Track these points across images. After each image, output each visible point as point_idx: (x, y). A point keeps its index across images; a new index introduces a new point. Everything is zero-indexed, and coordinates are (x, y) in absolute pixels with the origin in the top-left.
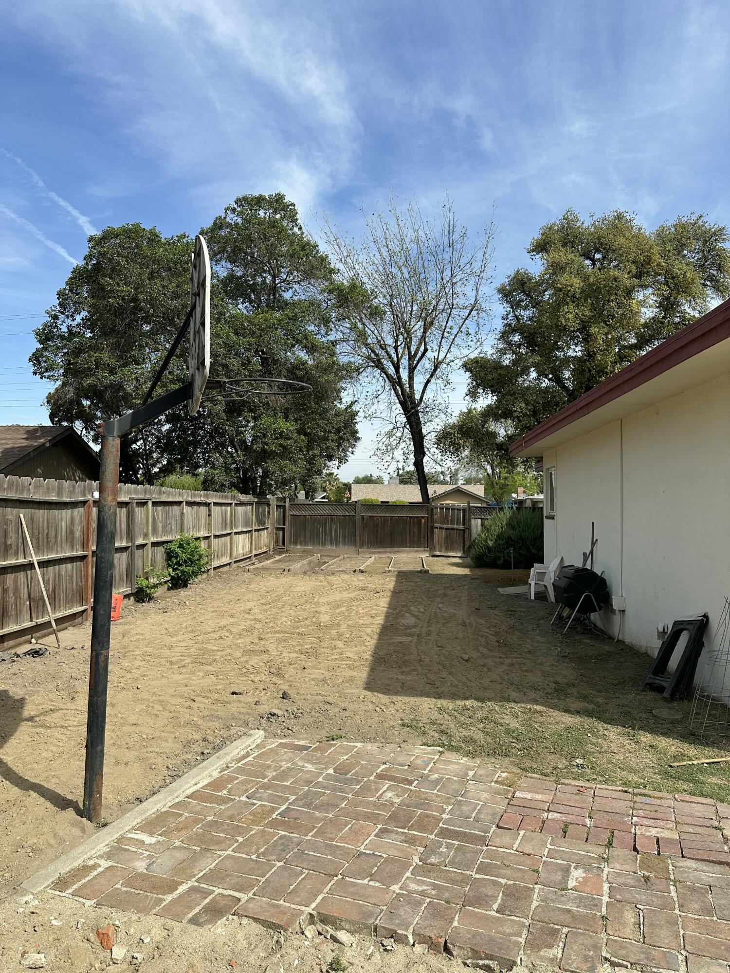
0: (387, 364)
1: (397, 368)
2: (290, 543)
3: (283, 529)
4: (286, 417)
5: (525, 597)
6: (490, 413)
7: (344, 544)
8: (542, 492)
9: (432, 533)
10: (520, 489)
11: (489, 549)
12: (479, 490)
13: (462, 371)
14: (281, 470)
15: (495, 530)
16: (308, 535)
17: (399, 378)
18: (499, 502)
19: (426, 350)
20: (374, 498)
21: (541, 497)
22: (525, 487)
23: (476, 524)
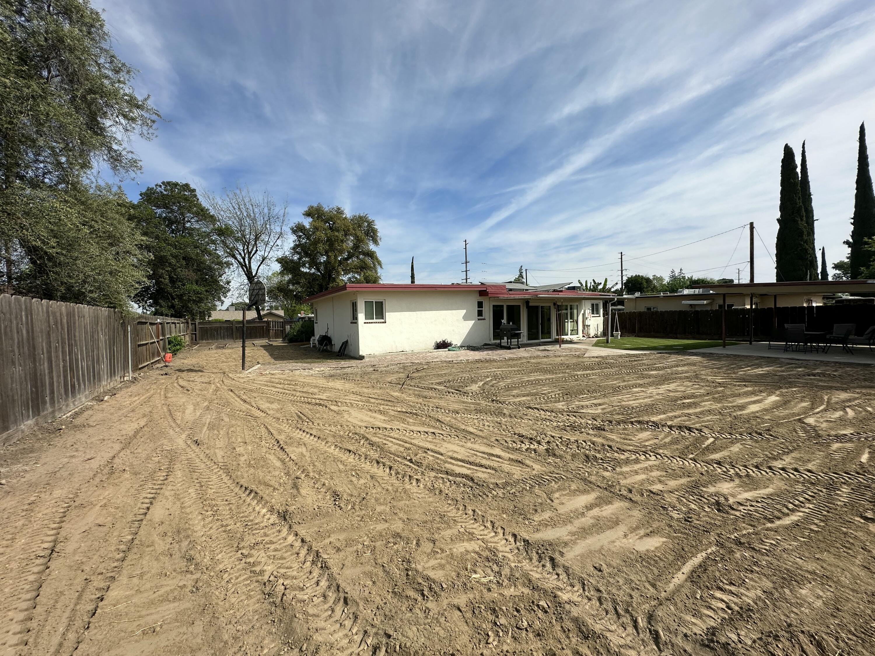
0: (239, 257)
1: (244, 259)
2: (199, 340)
3: (195, 334)
4: (197, 284)
5: (310, 347)
6: (289, 282)
7: (228, 338)
8: (313, 313)
9: (269, 332)
10: (302, 312)
11: (295, 336)
12: (281, 313)
13: (276, 263)
14: (199, 308)
15: (297, 329)
16: (209, 335)
17: (245, 264)
18: (291, 318)
19: (257, 250)
20: (220, 318)
21: (313, 315)
22: (305, 311)
23: (288, 327)
